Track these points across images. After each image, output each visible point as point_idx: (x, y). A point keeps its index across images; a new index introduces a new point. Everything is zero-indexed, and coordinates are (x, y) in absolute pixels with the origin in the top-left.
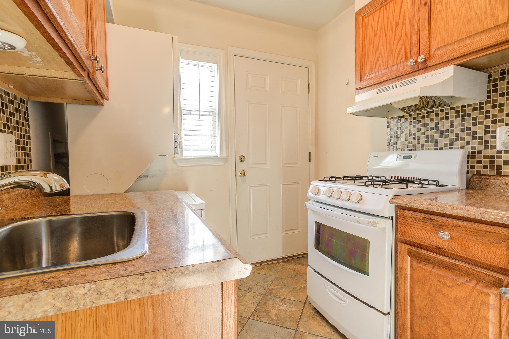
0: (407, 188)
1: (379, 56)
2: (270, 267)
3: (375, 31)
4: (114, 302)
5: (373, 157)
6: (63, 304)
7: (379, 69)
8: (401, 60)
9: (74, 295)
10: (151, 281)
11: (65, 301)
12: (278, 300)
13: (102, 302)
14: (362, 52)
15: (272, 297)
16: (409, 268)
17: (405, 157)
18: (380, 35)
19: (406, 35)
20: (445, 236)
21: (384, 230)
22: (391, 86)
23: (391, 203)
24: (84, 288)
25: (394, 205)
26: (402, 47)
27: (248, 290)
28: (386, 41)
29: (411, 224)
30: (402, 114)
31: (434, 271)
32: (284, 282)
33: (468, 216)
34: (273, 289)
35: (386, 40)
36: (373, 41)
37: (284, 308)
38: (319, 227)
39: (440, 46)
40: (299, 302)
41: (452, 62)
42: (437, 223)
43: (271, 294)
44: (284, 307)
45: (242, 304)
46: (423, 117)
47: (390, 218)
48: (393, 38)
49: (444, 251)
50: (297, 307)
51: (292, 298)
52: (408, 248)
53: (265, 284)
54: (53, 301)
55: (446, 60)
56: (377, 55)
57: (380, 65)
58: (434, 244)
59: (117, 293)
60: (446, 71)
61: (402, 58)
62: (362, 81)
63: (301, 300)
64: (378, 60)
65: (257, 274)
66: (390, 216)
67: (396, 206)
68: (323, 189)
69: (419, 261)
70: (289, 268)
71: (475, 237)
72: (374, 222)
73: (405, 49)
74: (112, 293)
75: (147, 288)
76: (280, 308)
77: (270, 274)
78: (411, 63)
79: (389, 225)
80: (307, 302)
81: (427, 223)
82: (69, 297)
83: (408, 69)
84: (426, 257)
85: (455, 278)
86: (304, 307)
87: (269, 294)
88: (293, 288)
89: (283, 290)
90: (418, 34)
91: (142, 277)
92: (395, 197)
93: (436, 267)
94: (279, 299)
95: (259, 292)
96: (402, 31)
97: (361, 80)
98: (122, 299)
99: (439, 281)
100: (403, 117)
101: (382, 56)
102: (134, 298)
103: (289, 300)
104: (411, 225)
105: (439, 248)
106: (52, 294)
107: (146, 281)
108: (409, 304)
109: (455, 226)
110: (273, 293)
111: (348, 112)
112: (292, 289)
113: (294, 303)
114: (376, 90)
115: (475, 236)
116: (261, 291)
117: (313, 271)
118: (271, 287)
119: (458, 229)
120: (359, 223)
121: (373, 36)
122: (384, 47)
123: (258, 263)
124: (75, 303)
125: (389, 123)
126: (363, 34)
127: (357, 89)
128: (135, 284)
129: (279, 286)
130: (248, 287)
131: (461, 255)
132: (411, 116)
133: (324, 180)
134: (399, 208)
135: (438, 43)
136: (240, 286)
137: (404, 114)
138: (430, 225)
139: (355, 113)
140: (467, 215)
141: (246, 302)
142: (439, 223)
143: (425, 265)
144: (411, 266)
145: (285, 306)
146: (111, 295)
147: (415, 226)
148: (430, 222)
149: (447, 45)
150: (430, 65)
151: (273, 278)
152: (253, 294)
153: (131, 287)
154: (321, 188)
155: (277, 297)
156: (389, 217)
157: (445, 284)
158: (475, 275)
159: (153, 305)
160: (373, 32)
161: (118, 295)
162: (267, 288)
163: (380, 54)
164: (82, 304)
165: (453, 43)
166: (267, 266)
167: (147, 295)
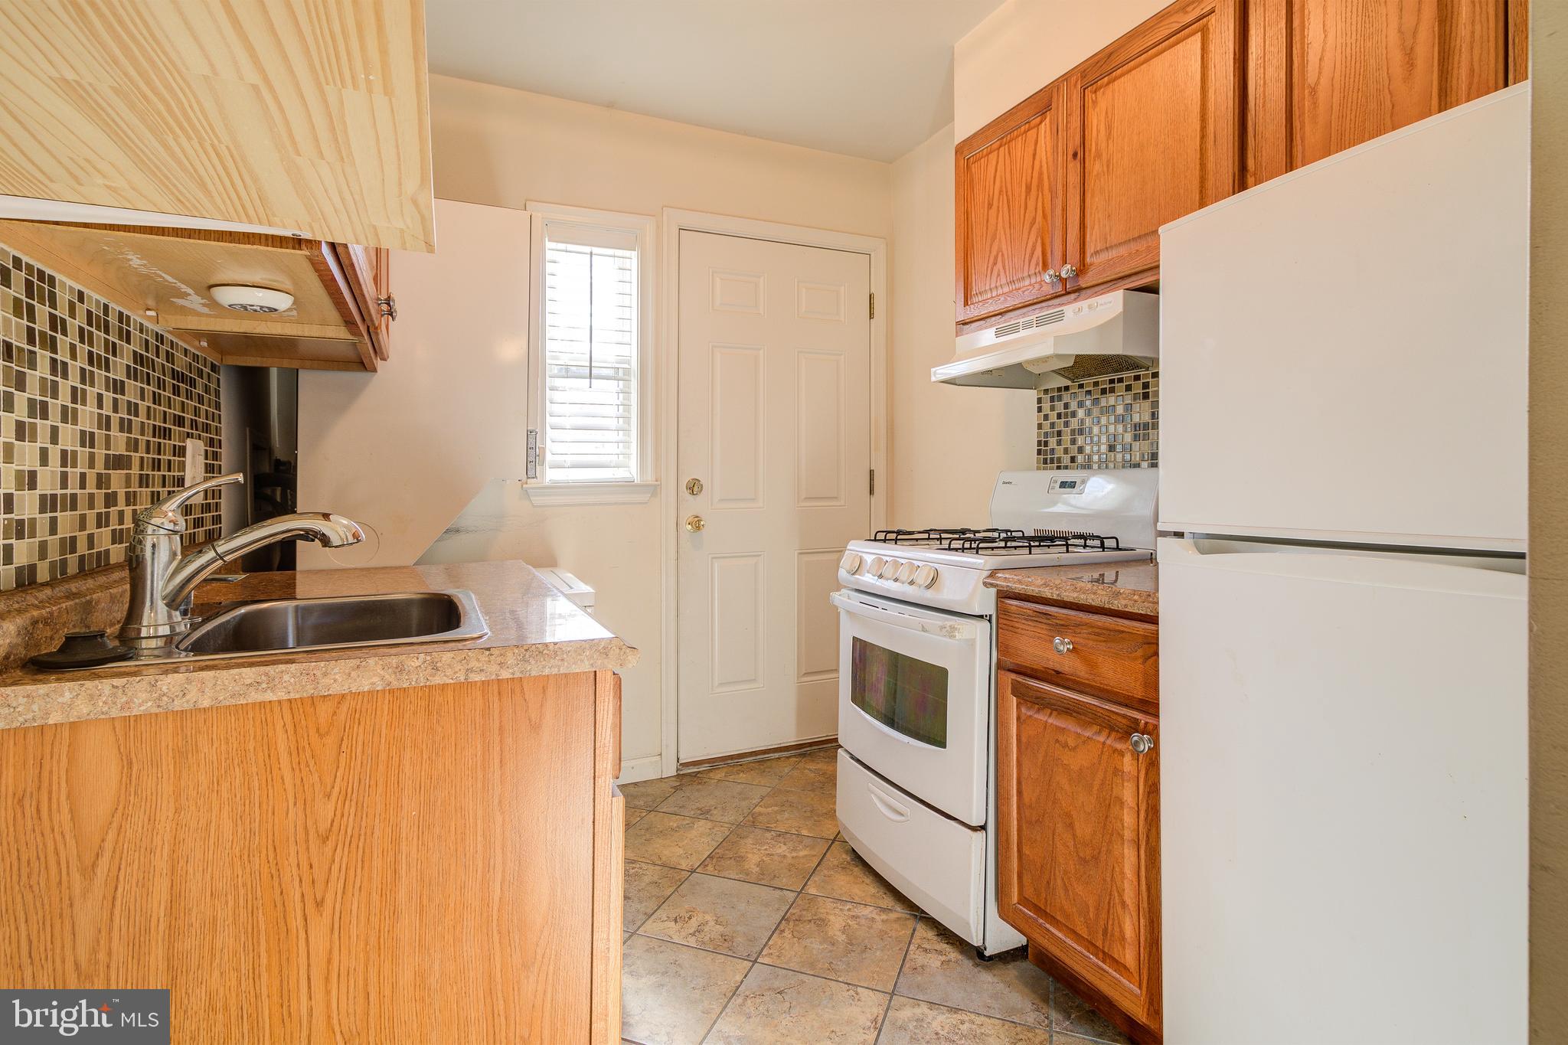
0: (1030, 553)
1: (997, 255)
2: (762, 767)
3: (989, 195)
4: (452, 682)
5: (1004, 483)
6: (393, 676)
7: (998, 284)
8: (1036, 269)
9: (405, 666)
10: (499, 659)
11: (395, 673)
12: (768, 835)
13: (438, 680)
14: (968, 238)
15: (757, 830)
16: (1015, 721)
17: (1063, 485)
18: (998, 207)
19: (1044, 216)
20: (1062, 644)
21: (971, 643)
22: (1021, 324)
23: (985, 584)
24: (418, 659)
25: (993, 591)
26: (1036, 241)
27: (700, 817)
28: (1010, 223)
29: (1018, 628)
30: (1064, 382)
31: (1050, 721)
32: (792, 798)
33: (1093, 604)
34: (760, 814)
35: (1010, 220)
36: (985, 217)
37: (779, 851)
38: (862, 651)
39: (1098, 249)
40: (819, 840)
41: (1121, 284)
42: (1054, 621)
43: (754, 824)
44: (782, 849)
45: (680, 844)
46: (1104, 392)
47: (988, 618)
48: (1022, 217)
49: (1068, 679)
50: (812, 848)
51: (805, 832)
52: (1012, 679)
53: (744, 804)
54: (382, 672)
55: (1109, 279)
56: (994, 253)
57: (999, 275)
58: (1051, 665)
59: (457, 670)
60: (1110, 302)
61: (1037, 264)
62: (967, 307)
63: (825, 835)
64: (995, 264)
65: (727, 783)
66: (988, 613)
67: (999, 592)
68: (869, 559)
69: (1029, 704)
70: (809, 769)
71: (1104, 644)
72: (950, 626)
73: (1043, 245)
74: (450, 670)
75: (494, 668)
76: (771, 851)
77: (760, 782)
78: (1051, 276)
79: (980, 635)
80: (837, 839)
81: (1040, 622)
82: (400, 669)
83: (1048, 290)
84: (1039, 694)
85: (1079, 731)
86: (828, 849)
87: (753, 822)
88: (811, 811)
89: (786, 815)
90: (1063, 217)
91: (488, 653)
92: (993, 573)
93: (1055, 713)
94: (773, 833)
95: (726, 819)
96: (1036, 205)
97: (966, 304)
98: (462, 679)
99: (1057, 741)
100: (1067, 388)
101: (1003, 255)
102: (477, 679)
103: (794, 836)
104: (1017, 630)
105: (1058, 672)
106: (381, 662)
107: (492, 658)
108: (1015, 798)
109: (1079, 625)
110: (761, 823)
111: (933, 379)
112: (809, 814)
113: (807, 841)
114: (994, 329)
115: (1105, 641)
116: (731, 817)
117: (847, 757)
118: (758, 809)
119: (1082, 631)
120: (926, 631)
121: (986, 206)
122: (1005, 234)
123: (731, 757)
124: (407, 677)
125: (1039, 401)
126: (969, 200)
127: (958, 323)
128: (478, 660)
129: (776, 808)
130: (698, 809)
131: (1087, 682)
132: (1081, 386)
133: (875, 540)
134: (1004, 595)
135: (1096, 241)
136: (680, 807)
137: (1069, 383)
138: (1045, 627)
139: (955, 379)
140: (1091, 601)
141: (691, 840)
142: (1057, 621)
143: (1039, 710)
144: (1018, 718)
145: (784, 848)
146: (449, 672)
147: (1023, 632)
148: (1045, 621)
149: (1111, 247)
150: (1084, 286)
151: (765, 791)
152: (709, 825)
153: (474, 664)
154: (865, 556)
155: (768, 830)
156: (986, 616)
157: (1065, 745)
158: (1104, 718)
159: (499, 693)
160: (987, 196)
161: (457, 672)
162: (746, 811)
163: (1000, 250)
164: (414, 680)
165: (1119, 244)
166: (756, 765)
167: (493, 677)
